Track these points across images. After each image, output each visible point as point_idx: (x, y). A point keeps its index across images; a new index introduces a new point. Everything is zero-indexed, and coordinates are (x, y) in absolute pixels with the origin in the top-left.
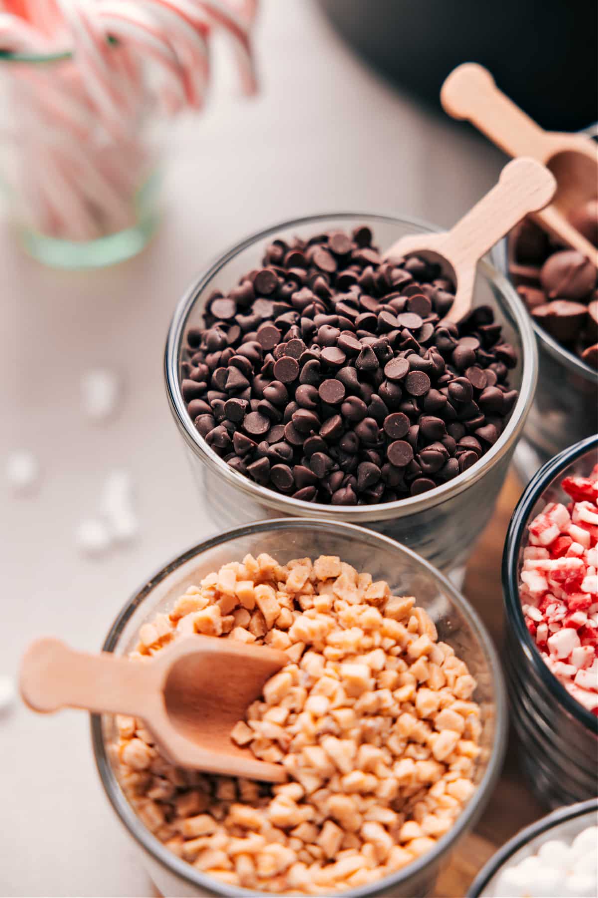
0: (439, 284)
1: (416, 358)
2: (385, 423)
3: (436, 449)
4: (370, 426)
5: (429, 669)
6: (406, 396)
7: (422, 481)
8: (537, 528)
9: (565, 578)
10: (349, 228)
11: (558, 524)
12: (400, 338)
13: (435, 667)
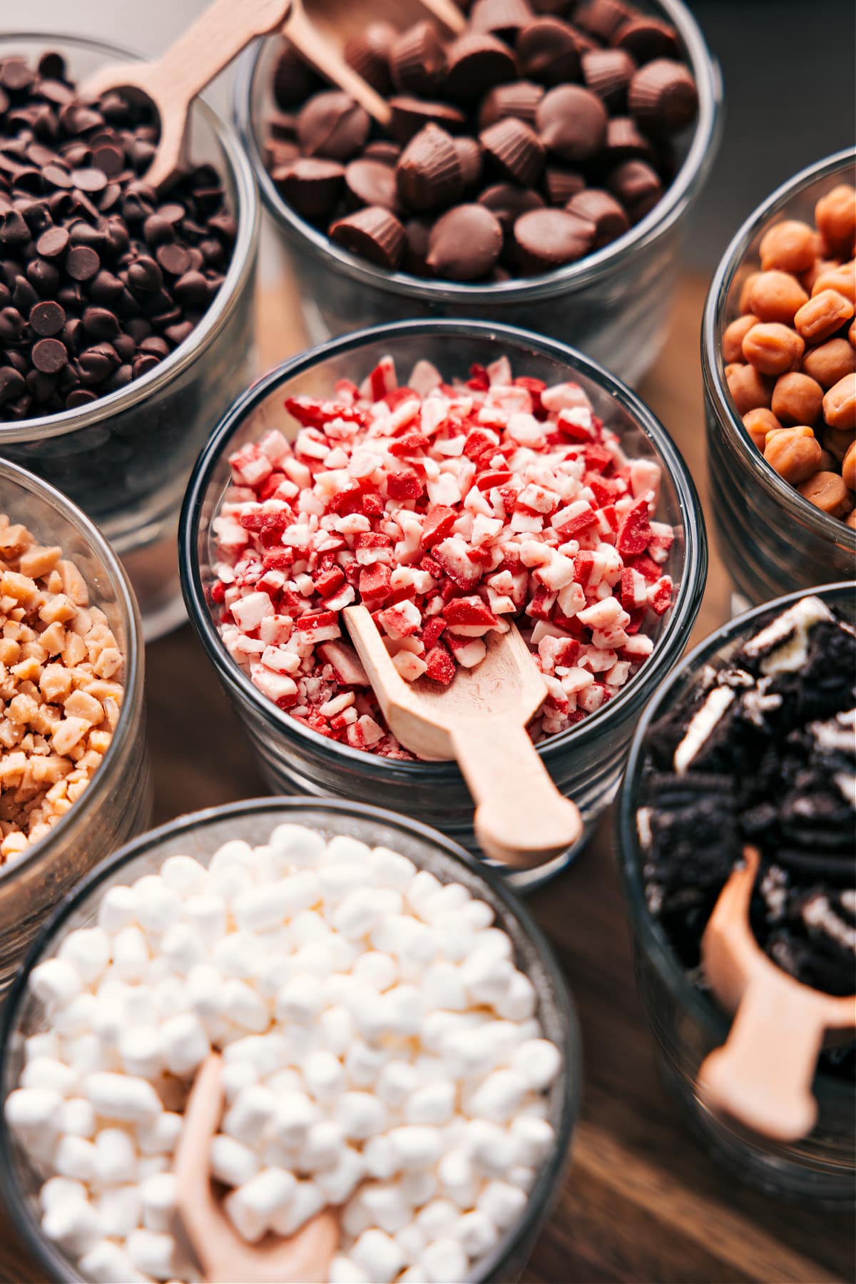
0: (142, 132)
1: (85, 230)
2: (31, 316)
3: (101, 351)
4: (9, 317)
5: (65, 639)
6: (65, 280)
7: (79, 394)
8: (239, 460)
9: (260, 526)
10: (32, 53)
11: (268, 457)
12: (67, 201)
13: (73, 637)
